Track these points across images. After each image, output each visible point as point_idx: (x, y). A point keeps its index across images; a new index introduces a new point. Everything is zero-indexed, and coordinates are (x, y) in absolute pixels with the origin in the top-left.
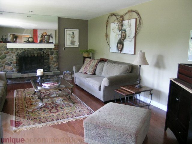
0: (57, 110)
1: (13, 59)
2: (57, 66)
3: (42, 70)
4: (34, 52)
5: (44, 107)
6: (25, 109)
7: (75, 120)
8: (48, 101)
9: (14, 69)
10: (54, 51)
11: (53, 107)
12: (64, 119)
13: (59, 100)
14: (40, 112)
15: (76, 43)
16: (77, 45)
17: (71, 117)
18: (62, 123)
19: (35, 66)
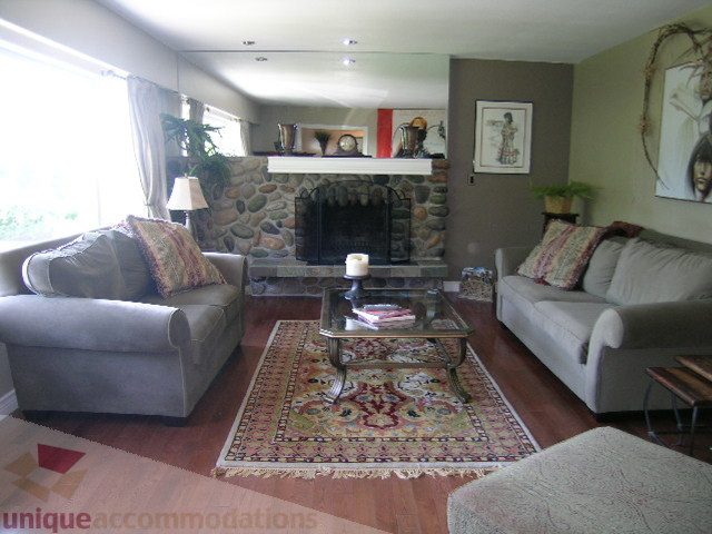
0: (395, 418)
1: (285, 210)
2: (441, 246)
3: (365, 258)
4: (359, 190)
5: (352, 399)
6: (282, 395)
7: (450, 476)
8: (374, 376)
9: (288, 248)
10: (432, 186)
11: (382, 402)
12: (408, 460)
13: (416, 377)
14: (329, 416)
15: (520, 157)
16: (523, 165)
17: (437, 459)
18: (393, 474)
19: (363, 239)
